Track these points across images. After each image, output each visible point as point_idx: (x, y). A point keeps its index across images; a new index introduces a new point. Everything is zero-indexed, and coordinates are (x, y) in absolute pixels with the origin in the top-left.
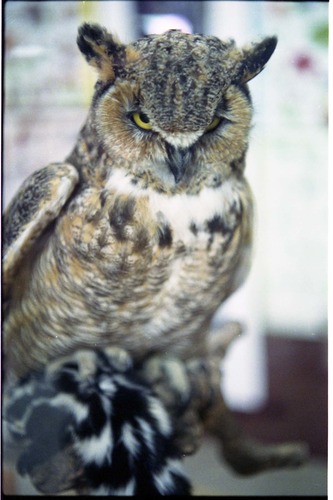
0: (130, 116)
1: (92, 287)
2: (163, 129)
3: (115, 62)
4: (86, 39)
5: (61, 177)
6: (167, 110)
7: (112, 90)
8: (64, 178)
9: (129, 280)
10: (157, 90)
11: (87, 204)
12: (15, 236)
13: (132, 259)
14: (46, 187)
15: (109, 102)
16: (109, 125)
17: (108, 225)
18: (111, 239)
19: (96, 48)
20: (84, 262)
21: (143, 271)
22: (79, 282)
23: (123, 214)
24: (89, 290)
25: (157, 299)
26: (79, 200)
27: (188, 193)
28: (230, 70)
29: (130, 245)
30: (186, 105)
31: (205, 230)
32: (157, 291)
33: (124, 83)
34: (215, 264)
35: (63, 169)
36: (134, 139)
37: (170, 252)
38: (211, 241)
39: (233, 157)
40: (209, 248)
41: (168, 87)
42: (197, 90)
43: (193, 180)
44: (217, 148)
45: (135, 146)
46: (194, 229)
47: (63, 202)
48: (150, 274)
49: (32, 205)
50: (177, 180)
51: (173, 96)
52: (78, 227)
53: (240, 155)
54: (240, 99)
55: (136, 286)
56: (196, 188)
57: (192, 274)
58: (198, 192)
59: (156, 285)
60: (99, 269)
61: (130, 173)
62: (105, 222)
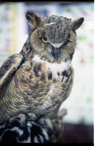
0: (41, 39)
1: (27, 92)
2: (51, 42)
3: (37, 22)
4: (29, 15)
5: (18, 57)
6: (53, 36)
7: (36, 30)
8: (19, 58)
9: (38, 90)
10: (50, 30)
11: (26, 66)
12: (3, 75)
13: (40, 82)
14: (14, 60)
15: (35, 34)
16: (34, 41)
17: (33, 72)
18: (34, 76)
19: (31, 18)
20: (25, 84)
21: (43, 87)
22: (22, 90)
23: (38, 68)
24: (25, 93)
25: (46, 97)
26: (24, 65)
27: (57, 63)
28: (71, 26)
29: (40, 78)
30: (59, 35)
31: (62, 75)
32: (46, 94)
33: (40, 28)
34: (64, 86)
35: (19, 55)
36: (42, 45)
37: (51, 81)
38: (63, 78)
39: (71, 52)
40: (62, 81)
41: (53, 29)
42: (62, 30)
43: (59, 59)
44: (66, 49)
45: (42, 47)
46: (58, 74)
47: (19, 65)
48: (44, 88)
49: (9, 65)
50: (55, 58)
51: (55, 32)
52: (23, 73)
53: (73, 52)
54: (74, 34)
55: (40, 92)
56: (60, 61)
57: (57, 89)
58: (60, 63)
59: (46, 92)
60: (29, 86)
61: (40, 56)
62: (32, 71)
